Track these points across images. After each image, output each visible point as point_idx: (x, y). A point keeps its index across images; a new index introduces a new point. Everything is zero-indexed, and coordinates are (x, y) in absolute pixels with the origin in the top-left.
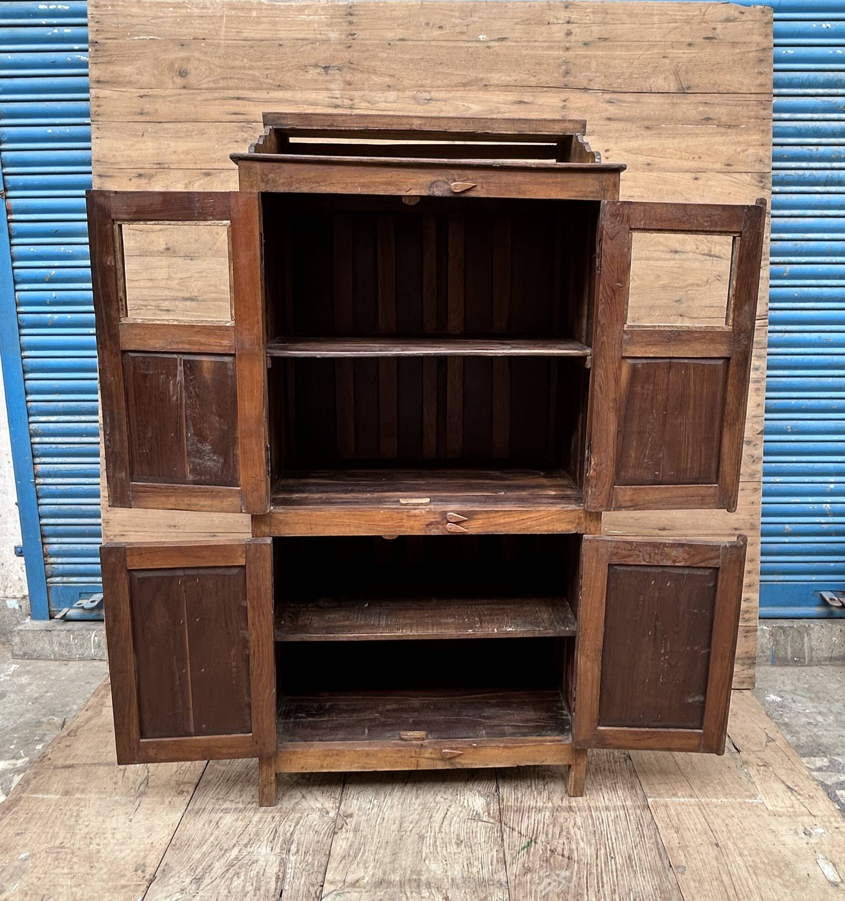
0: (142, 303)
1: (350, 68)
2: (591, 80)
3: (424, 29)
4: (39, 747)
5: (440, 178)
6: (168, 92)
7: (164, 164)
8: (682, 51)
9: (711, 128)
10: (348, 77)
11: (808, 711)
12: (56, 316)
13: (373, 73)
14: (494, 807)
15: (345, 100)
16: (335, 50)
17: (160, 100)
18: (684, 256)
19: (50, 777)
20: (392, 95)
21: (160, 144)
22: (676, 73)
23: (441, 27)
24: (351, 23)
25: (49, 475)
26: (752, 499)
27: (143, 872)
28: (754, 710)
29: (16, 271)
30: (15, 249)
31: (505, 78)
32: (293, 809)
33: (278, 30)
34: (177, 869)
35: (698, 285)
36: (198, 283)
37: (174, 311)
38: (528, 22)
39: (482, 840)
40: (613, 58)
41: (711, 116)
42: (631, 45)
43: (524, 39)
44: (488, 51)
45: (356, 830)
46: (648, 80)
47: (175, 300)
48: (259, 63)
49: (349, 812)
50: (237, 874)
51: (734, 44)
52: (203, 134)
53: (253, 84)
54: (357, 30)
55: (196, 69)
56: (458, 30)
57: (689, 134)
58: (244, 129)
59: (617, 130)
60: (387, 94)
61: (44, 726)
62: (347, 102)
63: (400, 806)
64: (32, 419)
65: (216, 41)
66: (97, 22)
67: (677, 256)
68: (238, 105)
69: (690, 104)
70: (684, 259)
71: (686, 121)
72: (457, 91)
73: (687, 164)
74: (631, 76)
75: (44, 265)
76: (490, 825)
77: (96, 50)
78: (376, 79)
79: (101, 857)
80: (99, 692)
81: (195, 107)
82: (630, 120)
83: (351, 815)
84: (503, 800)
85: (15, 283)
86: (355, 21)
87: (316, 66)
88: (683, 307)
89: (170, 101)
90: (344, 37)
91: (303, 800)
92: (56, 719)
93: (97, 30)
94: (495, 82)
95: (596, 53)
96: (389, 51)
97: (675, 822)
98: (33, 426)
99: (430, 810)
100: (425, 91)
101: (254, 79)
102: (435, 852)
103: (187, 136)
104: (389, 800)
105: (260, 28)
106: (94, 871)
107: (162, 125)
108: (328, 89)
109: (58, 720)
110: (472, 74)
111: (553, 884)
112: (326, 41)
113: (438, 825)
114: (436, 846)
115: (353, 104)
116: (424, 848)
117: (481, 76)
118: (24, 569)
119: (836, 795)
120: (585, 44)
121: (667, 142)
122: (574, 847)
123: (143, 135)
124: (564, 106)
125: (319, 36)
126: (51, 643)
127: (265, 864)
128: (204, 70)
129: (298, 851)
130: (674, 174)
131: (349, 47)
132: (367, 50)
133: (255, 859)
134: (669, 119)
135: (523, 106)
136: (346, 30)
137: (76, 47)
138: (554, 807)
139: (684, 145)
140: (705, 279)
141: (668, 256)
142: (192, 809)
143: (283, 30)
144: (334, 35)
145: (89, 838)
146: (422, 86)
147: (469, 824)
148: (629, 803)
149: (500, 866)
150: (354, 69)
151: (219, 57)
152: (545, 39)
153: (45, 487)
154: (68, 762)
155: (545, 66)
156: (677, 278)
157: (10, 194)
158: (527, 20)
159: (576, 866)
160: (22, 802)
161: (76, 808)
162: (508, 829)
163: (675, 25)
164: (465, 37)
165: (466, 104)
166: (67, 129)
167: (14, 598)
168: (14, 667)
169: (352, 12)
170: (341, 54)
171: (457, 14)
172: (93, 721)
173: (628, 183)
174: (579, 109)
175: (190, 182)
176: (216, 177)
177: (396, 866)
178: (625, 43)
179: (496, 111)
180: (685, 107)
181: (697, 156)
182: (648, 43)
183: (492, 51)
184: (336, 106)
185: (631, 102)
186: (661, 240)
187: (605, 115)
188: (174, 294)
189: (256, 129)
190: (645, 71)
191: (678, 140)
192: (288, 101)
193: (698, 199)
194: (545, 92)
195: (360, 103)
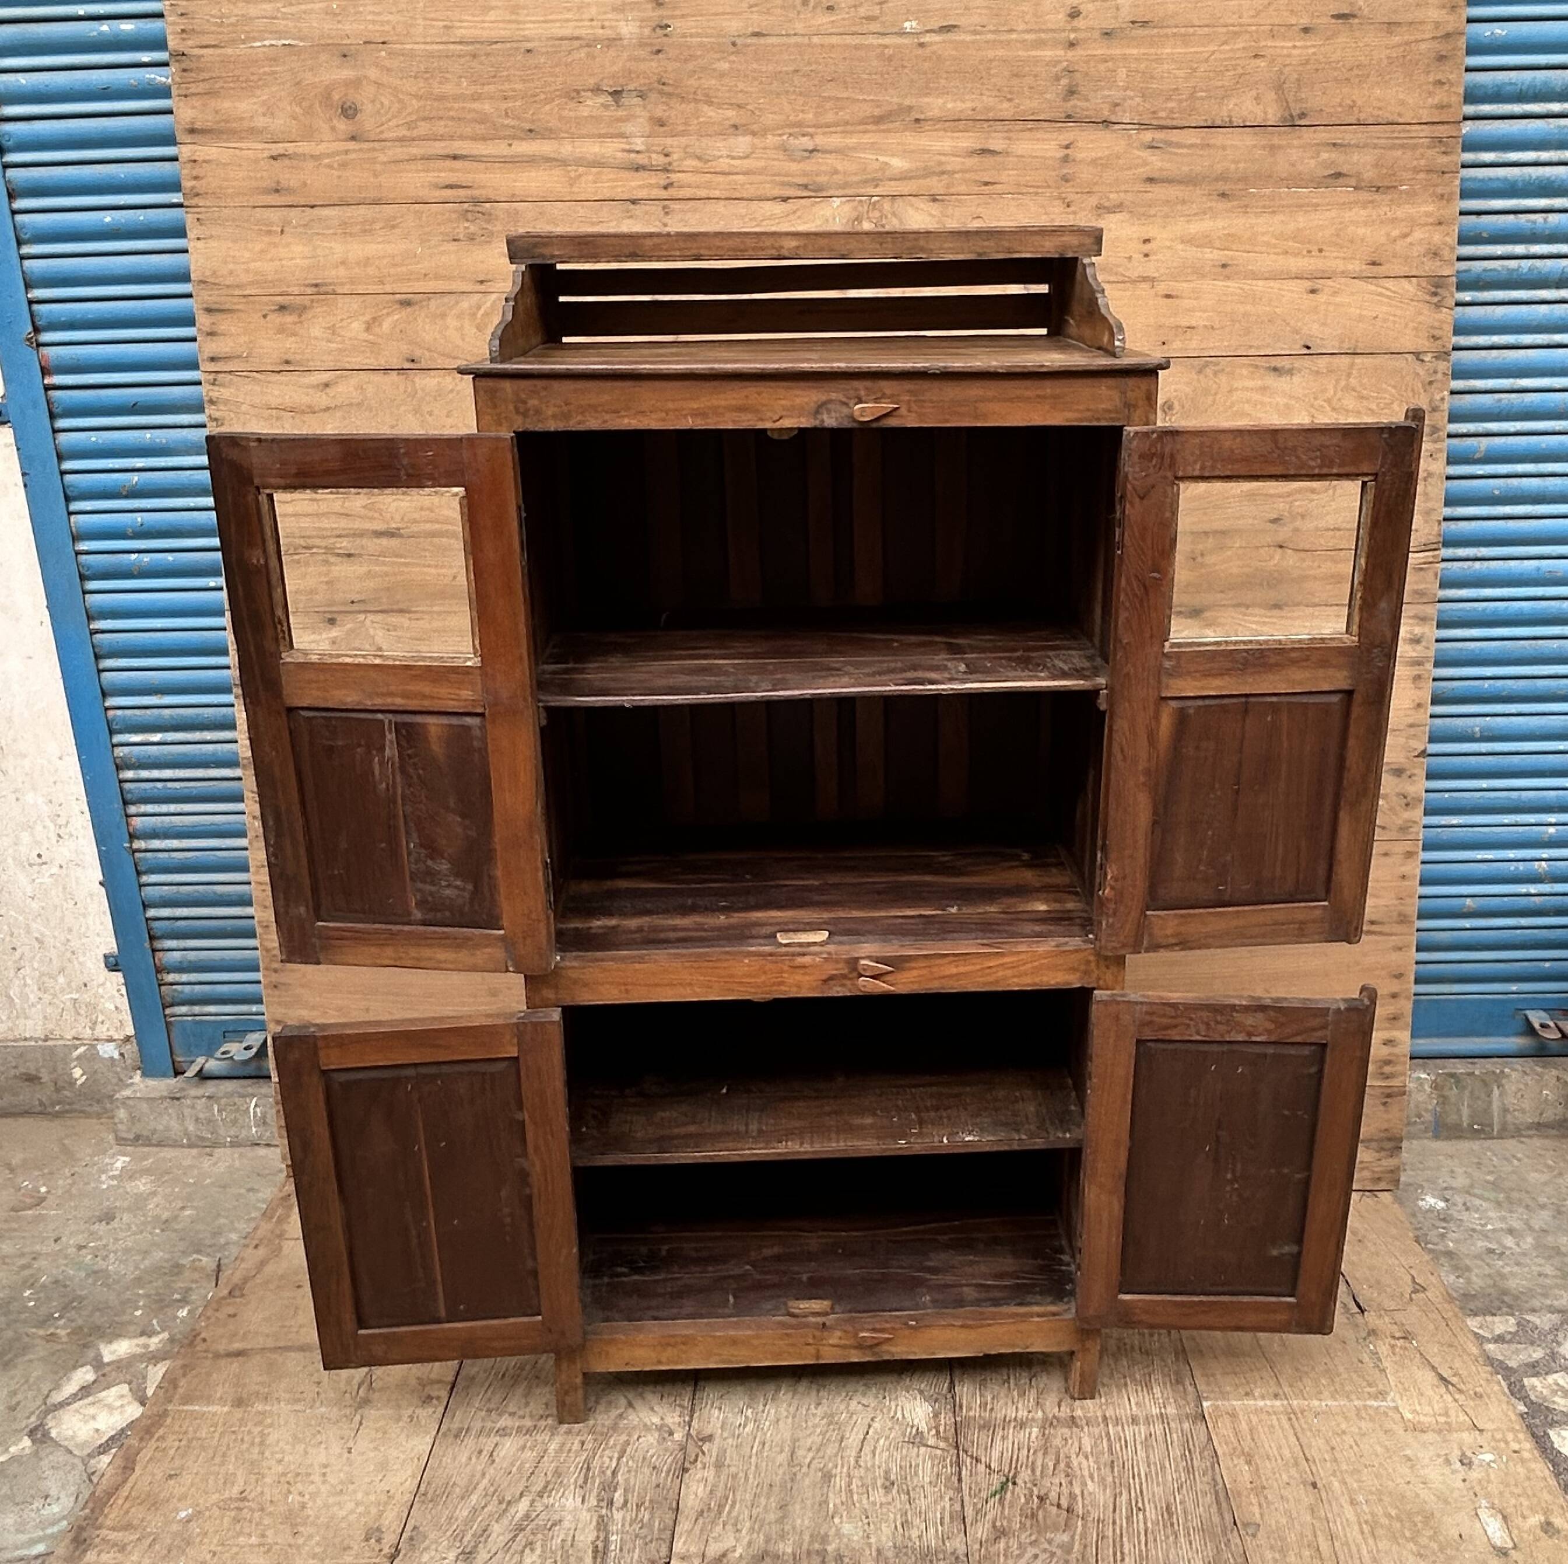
0: (302, 542)
1: (661, 93)
2: (1117, 105)
3: (799, 12)
4: (183, 1313)
5: (834, 396)
6: (322, 148)
7: (326, 285)
8: (1290, 44)
9: (1343, 192)
10: (659, 111)
11: (1490, 1227)
12: (146, 558)
13: (706, 102)
14: (946, 1419)
15: (654, 156)
16: (630, 59)
17: (310, 164)
19: (209, 1374)
20: (742, 143)
21: (315, 248)
22: (1279, 87)
23: (830, 8)
24: (659, 3)
25: (154, 834)
26: (1405, 869)
27: (379, 1541)
28: (1394, 1231)
29: (68, 478)
30: (62, 437)
31: (952, 106)
32: (614, 1428)
33: (525, 22)
34: (432, 1536)
36: (400, 503)
37: (360, 556)
39: (927, 1479)
40: (1159, 60)
41: (1344, 171)
42: (1193, 35)
43: (992, 28)
44: (922, 51)
45: (719, 1465)
46: (1225, 102)
47: (361, 535)
48: (491, 88)
49: (707, 1432)
50: (530, 1544)
51: (1391, 26)
52: (393, 227)
53: (481, 130)
54: (673, 17)
55: (373, 101)
56: (862, 11)
57: (1301, 206)
58: (470, 216)
59: (1167, 202)
60: (732, 140)
61: (187, 1274)
62: (658, 160)
63: (790, 1420)
64: (117, 738)
65: (408, 47)
66: (182, 15)
68: (454, 170)
69: (1304, 146)
71: (1297, 181)
72: (865, 132)
73: (1296, 264)
74: (1192, 96)
75: (117, 466)
76: (939, 1452)
77: (184, 70)
78: (710, 113)
79: (308, 1517)
80: (274, 1211)
81: (376, 176)
82: (1190, 181)
83: (710, 1438)
84: (961, 1407)
85: (68, 499)
87: (597, 90)
88: (1283, 533)
89: (330, 166)
90: (647, 31)
91: (630, 1410)
92: (205, 1259)
93: (183, 31)
94: (936, 113)
95: (1128, 51)
96: (733, 58)
97: (1247, 1444)
98: (120, 752)
99: (840, 1426)
100: (804, 135)
101: (483, 119)
102: (849, 1504)
103: (363, 231)
104: (771, 1410)
105: (487, 18)
106: (301, 1541)
107: (316, 211)
108: (622, 135)
109: (207, 1262)
110: (892, 99)
111: (1043, 1556)
112: (613, 42)
113: (854, 1454)
114: (851, 1491)
115: (670, 164)
116: (831, 1495)
117: (907, 102)
118: (124, 991)
119: (1523, 1386)
120: (1107, 34)
121: (1261, 220)
122: (1077, 1491)
123: (282, 231)
124: (1067, 156)
125: (601, 31)
126: (181, 1117)
127: (573, 1527)
128: (386, 103)
129: (626, 1502)
130: (1272, 283)
131: (659, 51)
132: (692, 57)
133: (556, 1517)
134: (1265, 178)
135: (989, 160)
136: (650, 19)
137: (146, 57)
138: (1045, 1419)
139: (1292, 226)
142: (449, 1430)
143: (533, 22)
144: (628, 29)
145: (287, 1481)
146: (799, 124)
147: (905, 1451)
148: (1171, 1410)
149: (957, 1525)
150: (670, 95)
151: (415, 77)
152: (1029, 27)
153: (149, 855)
154: (237, 1346)
155: (1029, 80)
157: (46, 337)
159: (1080, 1523)
160: (169, 1420)
161: (260, 1429)
162: (969, 1460)
164: (875, 27)
165: (881, 159)
166: (141, 216)
167: (110, 1040)
168: (121, 1162)
170: (644, 67)
172: (269, 1269)
173: (1186, 303)
174: (1094, 162)
175: (374, 319)
176: (422, 307)
177: (787, 1528)
178: (1183, 30)
179: (938, 169)
180: (1294, 154)
181: (1316, 248)
182: (1224, 30)
183: (928, 51)
184: (638, 168)
185: (1192, 146)
186: (1247, 407)
187: (1143, 171)
188: (358, 525)
189: (490, 214)
190: (1220, 84)
191: (1279, 217)
192: (548, 160)
193: (1315, 329)
194: (1030, 129)
195: (681, 160)
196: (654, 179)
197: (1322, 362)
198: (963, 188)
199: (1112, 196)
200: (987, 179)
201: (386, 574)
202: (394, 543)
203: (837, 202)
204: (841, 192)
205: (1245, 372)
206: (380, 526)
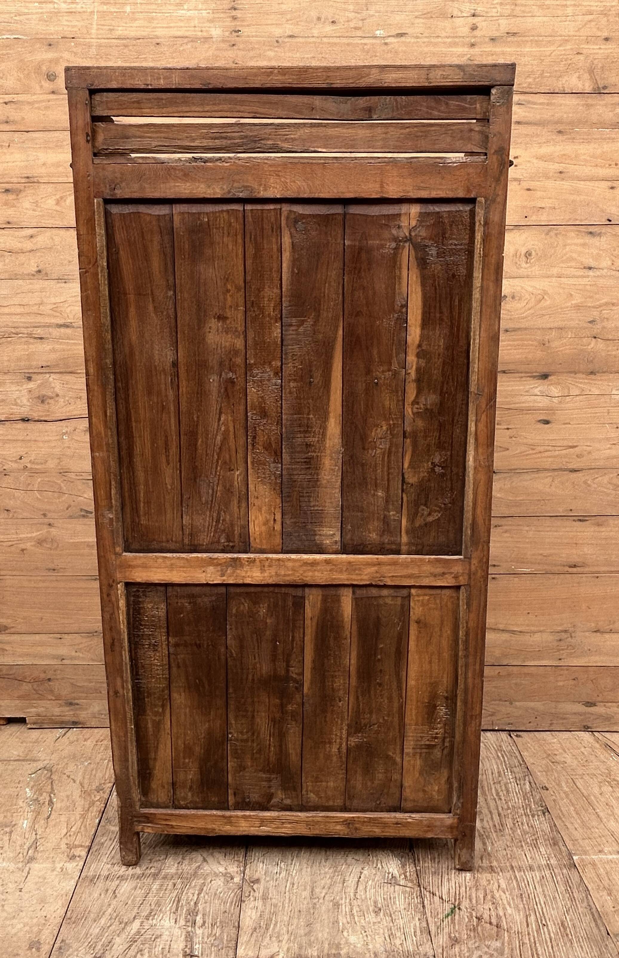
0: (13, 330)
3: (315, 25)
6: (35, 97)
7: (33, 177)
8: (598, 47)
14: (410, 869)
16: (218, 49)
17: (27, 107)
18: (598, 273)
21: (28, 155)
22: (591, 71)
23: (333, 22)
24: (234, 18)
32: (195, 875)
33: (156, 28)
34: (75, 946)
35: (613, 304)
36: (73, 308)
37: (48, 338)
38: (429, 15)
39: (402, 907)
40: (523, 55)
42: (542, 41)
43: (424, 35)
44: (385, 48)
45: (265, 898)
46: (560, 79)
47: (48, 326)
49: (256, 877)
50: (141, 951)
54: (242, 26)
56: (352, 25)
57: (605, 139)
59: (527, 136)
63: (309, 870)
65: (87, 40)
67: (591, 273)
69: (606, 105)
70: (598, 276)
71: (602, 125)
73: (602, 172)
74: (541, 75)
76: (408, 889)
81: (65, 114)
82: (540, 123)
83: (258, 881)
84: (419, 860)
86: (239, 16)
88: (597, 328)
89: (39, 108)
90: (227, 34)
91: (205, 864)
95: (505, 50)
96: (276, 49)
97: (606, 882)
99: (341, 873)
102: (352, 922)
103: (57, 146)
104: (296, 864)
105: (134, 25)
107: (29, 134)
112: (207, 39)
113: (352, 891)
114: (353, 915)
116: (340, 917)
120: (492, 40)
121: (581, 147)
122: (501, 913)
123: (9, 146)
125: (200, 34)
127: (169, 939)
129: (204, 922)
130: (588, 183)
131: (234, 45)
132: (253, 49)
133: (158, 933)
134: (583, 123)
136: (228, 26)
139: (599, 151)
141: (581, 273)
142: (86, 877)
143: (160, 27)
144: (216, 32)
147: (385, 889)
148: (553, 862)
149: (426, 936)
151: (91, 58)
152: (448, 35)
156: (591, 297)
158: (428, 13)
159: (506, 935)
162: (428, 894)
163: (591, 17)
169: (236, 6)
170: (225, 54)
171: (351, 7)
173: (539, 194)
175: (61, 198)
177: (313, 938)
178: (536, 38)
180: (601, 110)
181: (614, 163)
182: (560, 38)
183: (389, 47)
185: (541, 104)
186: (574, 255)
188: (48, 320)
190: (557, 69)
191: (592, 145)
193: (614, 210)
201: (63, 350)
202: (69, 332)
205: (573, 234)
206: (60, 321)
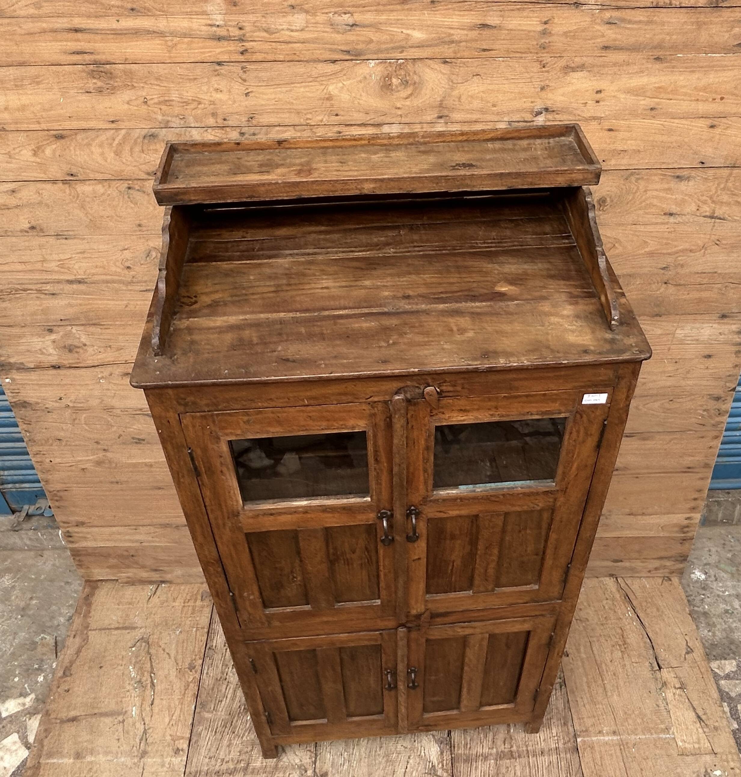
4: (41, 678)
14: (447, 756)
15: (231, 29)
18: (679, 219)
20: (298, 19)
26: (712, 443)
35: (691, 251)
36: (81, 264)
37: (60, 294)
47: (59, 283)
49: (324, 770)
52: (38, 83)
57: (713, 66)
58: (95, 74)
59: (615, 64)
60: (291, 18)
61: (39, 649)
62: (234, 32)
63: (366, 759)
67: (672, 220)
68: (78, 40)
69: (722, 23)
71: (713, 48)
72: (392, 11)
73: (702, 108)
81: (17, 44)
82: (635, 48)
88: (668, 275)
97: (598, 768)
99: (392, 762)
100: (345, 13)
104: (357, 752)
108: (204, 13)
115: (244, 35)
121: (682, 78)
124: (545, 29)
126: (22, 539)
130: (684, 121)
134: (689, 46)
135: (486, 32)
138: (497, 754)
139: (704, 81)
140: (700, 243)
146: (342, 5)
148: (561, 745)
154: (71, 714)
156: (666, 244)
165: (405, 31)
172: (83, 654)
173: (621, 135)
174: (565, 34)
175: (39, 148)
176: (72, 140)
179: (447, 39)
180: (714, 29)
181: (719, 97)
184: (220, 39)
185: (640, 22)
186: (655, 202)
187: (601, 42)
188: (55, 276)
189: (111, 73)
191: (697, 75)
192: (148, 32)
193: (710, 151)
194: (518, 9)
195: (254, 32)
196: (232, 47)
197: (711, 172)
198: (466, 54)
199: (576, 59)
200: (485, 47)
201: (81, 305)
202: (82, 287)
203: (372, 63)
204: (375, 57)
205: (656, 178)
206: (71, 278)
